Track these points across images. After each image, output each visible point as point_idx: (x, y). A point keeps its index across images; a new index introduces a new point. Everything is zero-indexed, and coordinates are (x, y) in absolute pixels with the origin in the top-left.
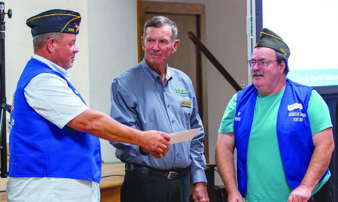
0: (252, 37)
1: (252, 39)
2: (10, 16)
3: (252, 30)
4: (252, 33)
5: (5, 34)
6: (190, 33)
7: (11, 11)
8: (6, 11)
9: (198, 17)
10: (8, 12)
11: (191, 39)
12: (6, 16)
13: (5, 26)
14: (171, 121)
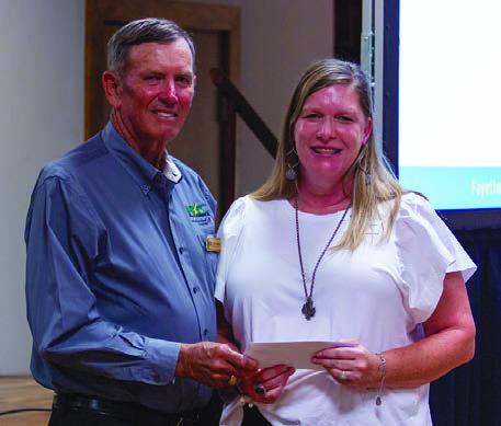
0: (373, 84)
1: (373, 89)
4: (373, 75)
9: (224, 37)
14: (191, 288)
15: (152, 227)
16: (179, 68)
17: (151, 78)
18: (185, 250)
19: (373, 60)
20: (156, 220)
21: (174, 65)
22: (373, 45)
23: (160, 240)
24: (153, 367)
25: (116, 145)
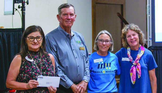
0: (149, 16)
1: (149, 17)
2: (28, 4)
3: (149, 12)
4: (149, 14)
5: (25, 13)
6: (118, 13)
7: (28, 1)
8: (26, 1)
9: (122, 6)
10: (27, 2)
11: (118, 16)
12: (26, 4)
13: (25, 9)
14: (75, 57)
15: (66, 44)
16: (71, 12)
17: (65, 15)
18: (75, 50)
19: (149, 11)
20: (68, 44)
21: (70, 12)
22: (149, 7)
23: (68, 47)
24: (66, 84)
25: (60, 29)
